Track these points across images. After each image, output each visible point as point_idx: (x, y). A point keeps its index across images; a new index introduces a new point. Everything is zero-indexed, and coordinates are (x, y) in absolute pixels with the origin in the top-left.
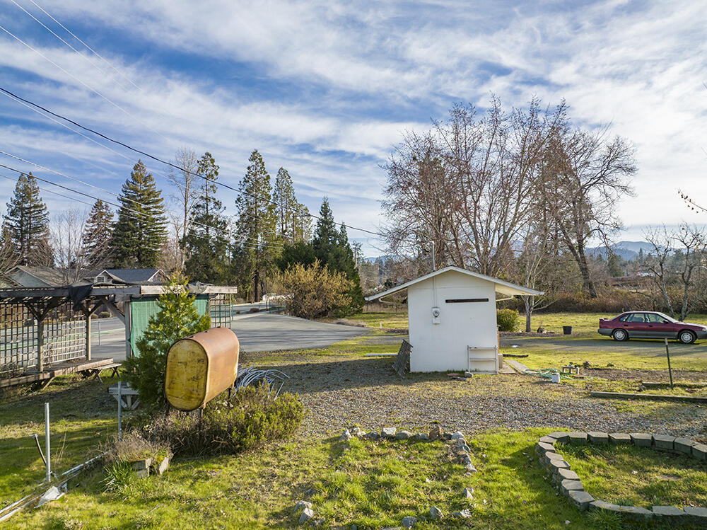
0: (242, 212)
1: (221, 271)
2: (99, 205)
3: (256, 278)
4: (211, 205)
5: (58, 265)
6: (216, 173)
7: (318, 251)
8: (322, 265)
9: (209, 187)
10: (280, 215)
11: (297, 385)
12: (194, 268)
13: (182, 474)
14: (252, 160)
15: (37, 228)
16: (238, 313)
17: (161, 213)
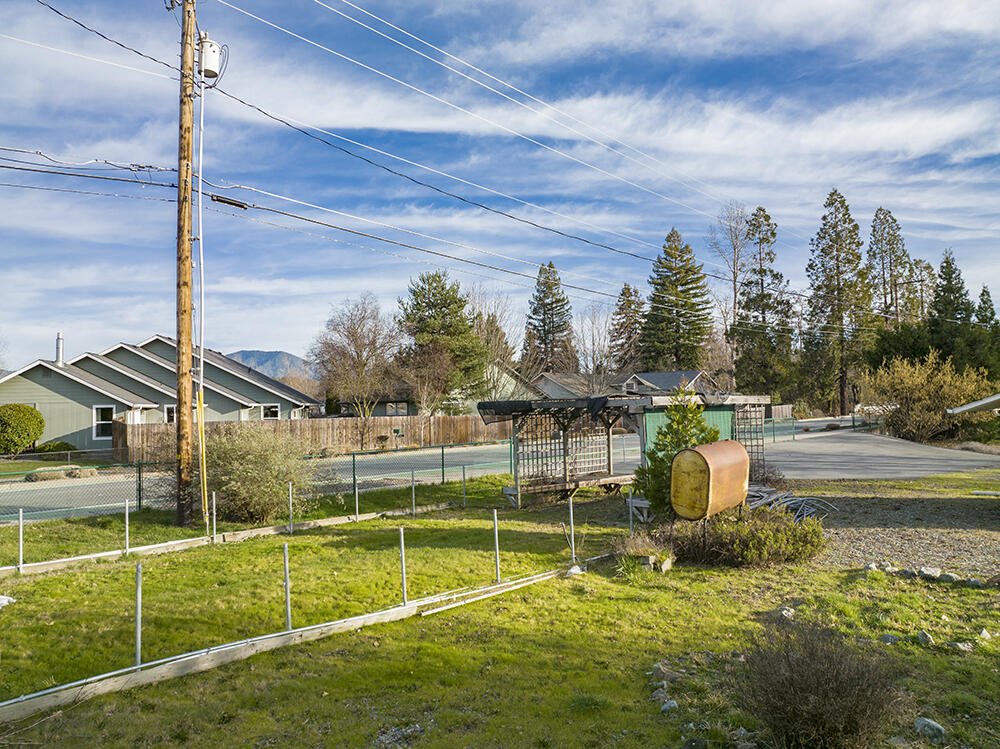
0: (817, 283)
1: (783, 371)
2: (626, 292)
3: (842, 379)
4: (768, 280)
5: (582, 371)
6: (773, 234)
7: (935, 336)
8: (943, 358)
9: (763, 255)
10: (881, 281)
11: (845, 518)
12: (746, 368)
13: (682, 574)
14: (829, 205)
15: (559, 326)
16: (807, 430)
17: (703, 295)
